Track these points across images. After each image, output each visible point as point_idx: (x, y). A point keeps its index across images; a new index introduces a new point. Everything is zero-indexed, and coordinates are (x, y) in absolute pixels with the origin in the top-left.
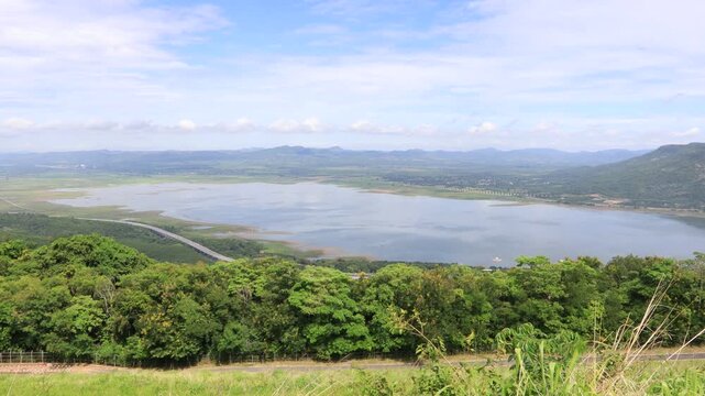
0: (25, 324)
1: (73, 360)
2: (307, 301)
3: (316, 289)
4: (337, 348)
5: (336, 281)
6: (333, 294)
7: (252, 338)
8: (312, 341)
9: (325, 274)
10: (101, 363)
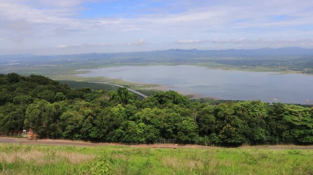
0: (168, 128)
1: (186, 142)
2: (294, 119)
3: (297, 114)
4: (309, 140)
5: (305, 111)
6: (304, 117)
7: (267, 135)
8: (296, 136)
9: (297, 108)
10: (198, 144)
